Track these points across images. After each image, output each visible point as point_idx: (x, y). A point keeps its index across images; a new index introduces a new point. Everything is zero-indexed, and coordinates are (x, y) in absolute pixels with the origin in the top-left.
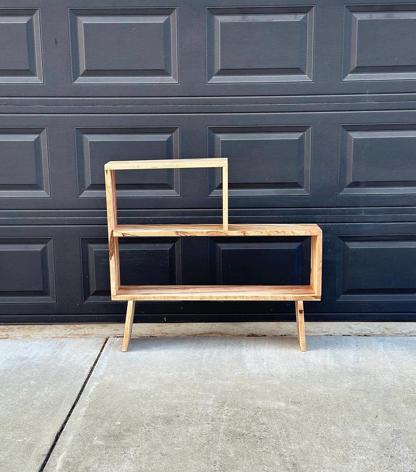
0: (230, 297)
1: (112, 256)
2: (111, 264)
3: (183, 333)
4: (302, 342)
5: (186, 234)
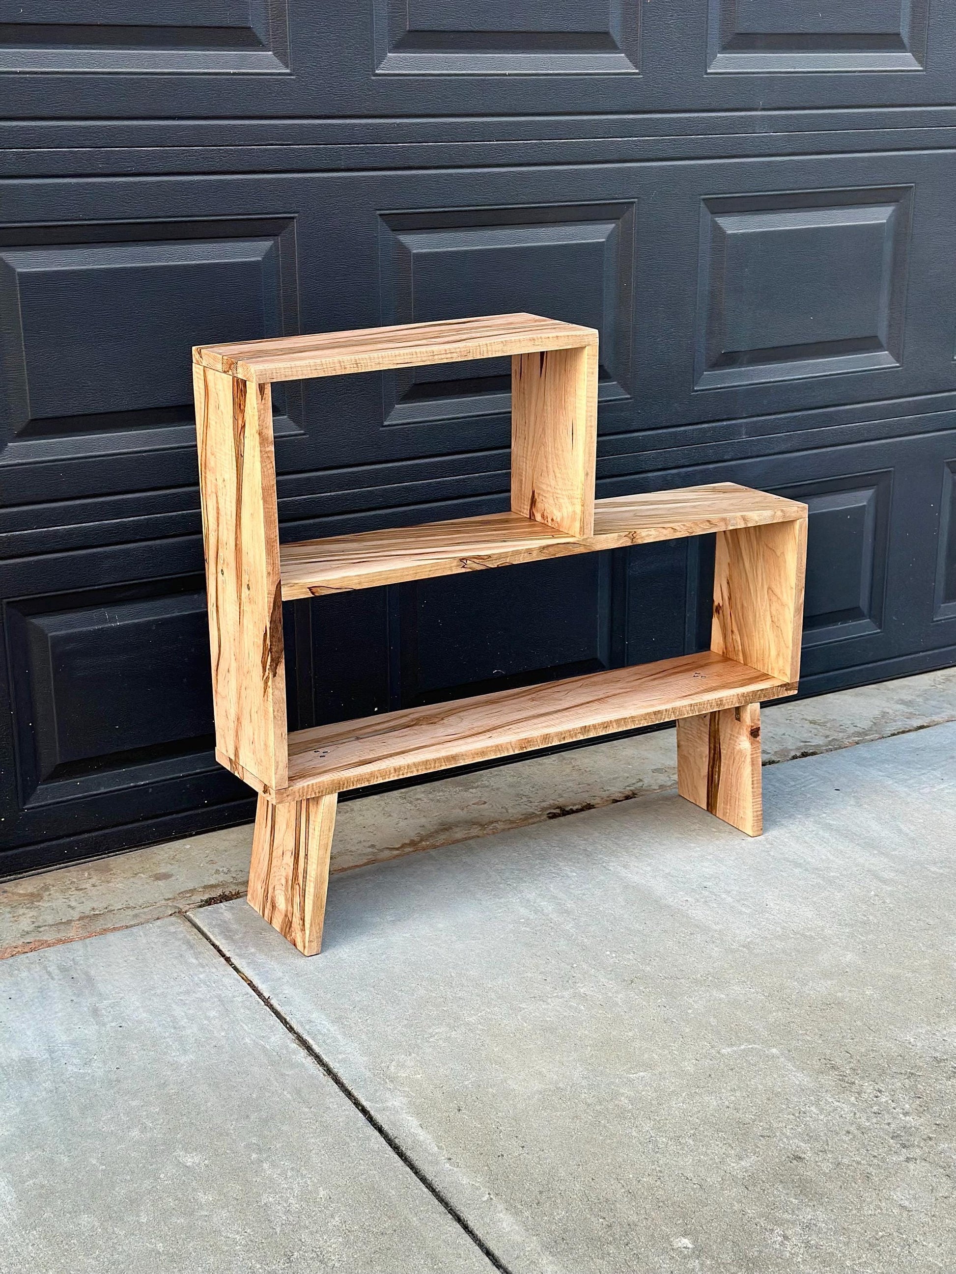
0: (594, 726)
1: (277, 665)
2: (276, 692)
3: (373, 846)
4: (755, 814)
5: (486, 563)
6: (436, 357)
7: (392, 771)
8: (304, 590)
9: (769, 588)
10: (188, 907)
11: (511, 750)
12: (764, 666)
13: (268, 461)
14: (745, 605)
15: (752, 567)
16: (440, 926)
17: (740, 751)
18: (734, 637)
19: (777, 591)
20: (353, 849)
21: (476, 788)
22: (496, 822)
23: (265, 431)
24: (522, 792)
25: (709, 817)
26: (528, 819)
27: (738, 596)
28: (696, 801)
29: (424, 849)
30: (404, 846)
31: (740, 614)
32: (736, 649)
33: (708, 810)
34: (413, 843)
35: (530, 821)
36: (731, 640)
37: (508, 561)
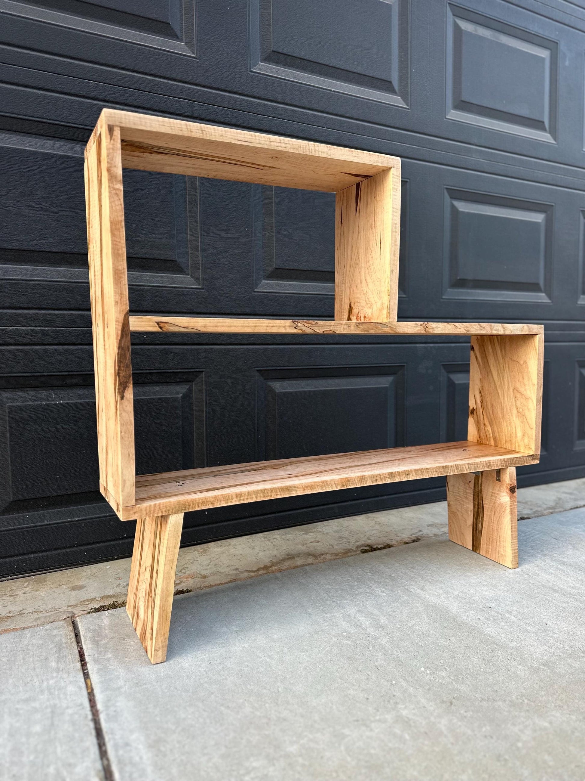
1: (125, 389)
2: (124, 414)
3: (237, 569)
4: (514, 551)
5: (314, 328)
6: (272, 143)
7: (234, 496)
8: (152, 324)
9: (515, 389)
10: (82, 612)
11: (334, 486)
12: (511, 444)
13: (116, 198)
14: (494, 404)
15: (499, 377)
16: (276, 637)
17: (501, 504)
18: (486, 428)
19: (522, 389)
20: (223, 571)
21: (313, 532)
22: (326, 554)
23: (114, 170)
24: (343, 536)
25: (474, 554)
26: (347, 552)
27: (488, 399)
28: (463, 544)
29: (273, 572)
30: (258, 570)
31: (491, 413)
32: (488, 436)
33: (473, 550)
34: (266, 568)
35: (349, 554)
36: (483, 431)
37: (331, 329)
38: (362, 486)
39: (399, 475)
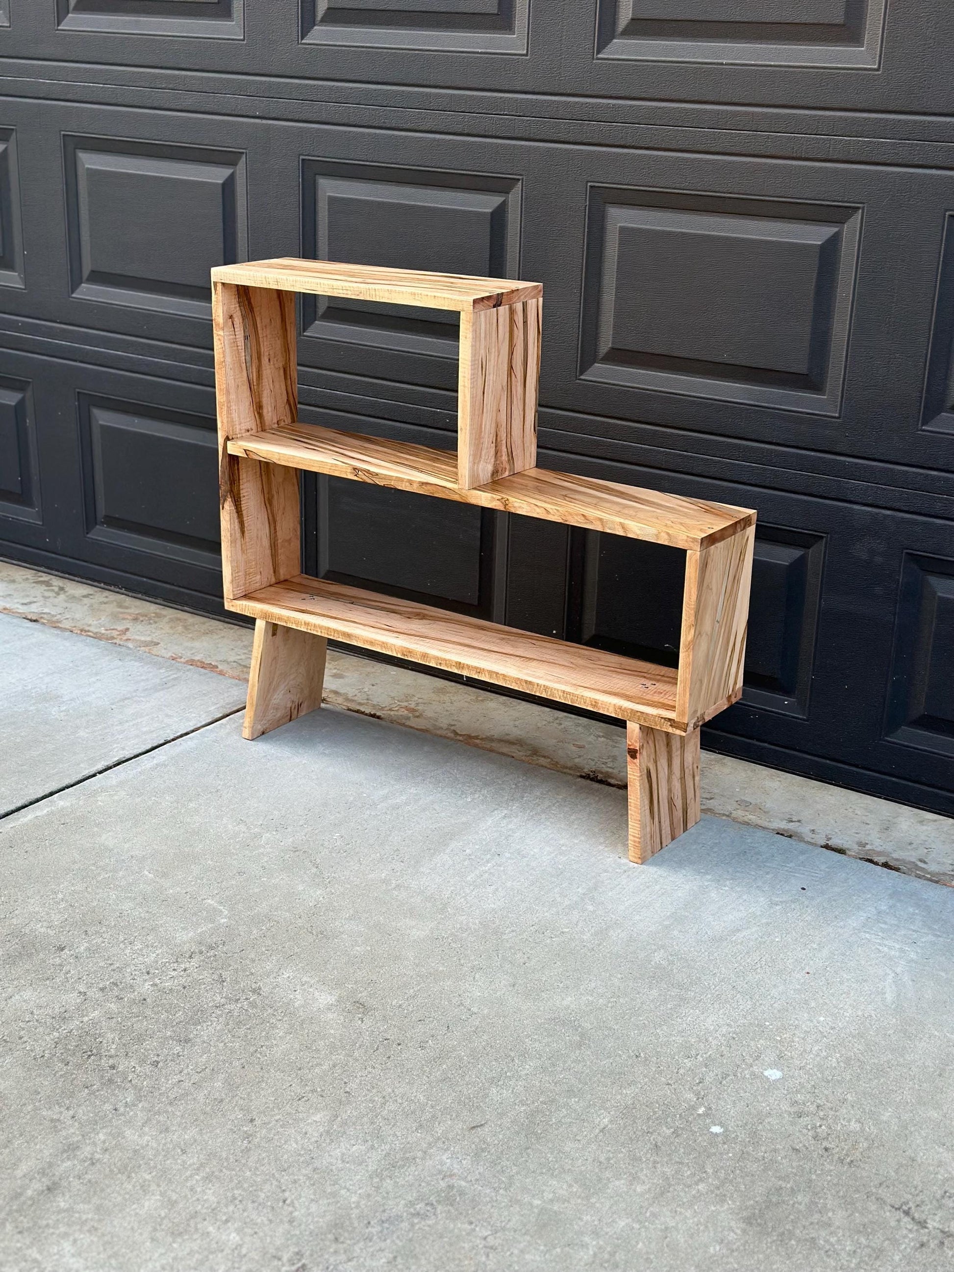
1: (224, 501)
5: (374, 479)
8: (241, 450)
34: (472, 737)
37: (392, 484)
38: (424, 663)
39: (468, 669)
